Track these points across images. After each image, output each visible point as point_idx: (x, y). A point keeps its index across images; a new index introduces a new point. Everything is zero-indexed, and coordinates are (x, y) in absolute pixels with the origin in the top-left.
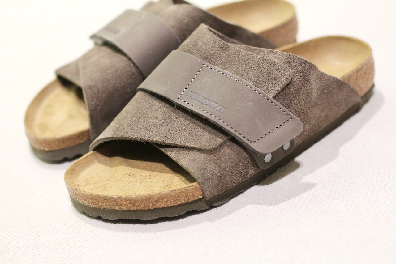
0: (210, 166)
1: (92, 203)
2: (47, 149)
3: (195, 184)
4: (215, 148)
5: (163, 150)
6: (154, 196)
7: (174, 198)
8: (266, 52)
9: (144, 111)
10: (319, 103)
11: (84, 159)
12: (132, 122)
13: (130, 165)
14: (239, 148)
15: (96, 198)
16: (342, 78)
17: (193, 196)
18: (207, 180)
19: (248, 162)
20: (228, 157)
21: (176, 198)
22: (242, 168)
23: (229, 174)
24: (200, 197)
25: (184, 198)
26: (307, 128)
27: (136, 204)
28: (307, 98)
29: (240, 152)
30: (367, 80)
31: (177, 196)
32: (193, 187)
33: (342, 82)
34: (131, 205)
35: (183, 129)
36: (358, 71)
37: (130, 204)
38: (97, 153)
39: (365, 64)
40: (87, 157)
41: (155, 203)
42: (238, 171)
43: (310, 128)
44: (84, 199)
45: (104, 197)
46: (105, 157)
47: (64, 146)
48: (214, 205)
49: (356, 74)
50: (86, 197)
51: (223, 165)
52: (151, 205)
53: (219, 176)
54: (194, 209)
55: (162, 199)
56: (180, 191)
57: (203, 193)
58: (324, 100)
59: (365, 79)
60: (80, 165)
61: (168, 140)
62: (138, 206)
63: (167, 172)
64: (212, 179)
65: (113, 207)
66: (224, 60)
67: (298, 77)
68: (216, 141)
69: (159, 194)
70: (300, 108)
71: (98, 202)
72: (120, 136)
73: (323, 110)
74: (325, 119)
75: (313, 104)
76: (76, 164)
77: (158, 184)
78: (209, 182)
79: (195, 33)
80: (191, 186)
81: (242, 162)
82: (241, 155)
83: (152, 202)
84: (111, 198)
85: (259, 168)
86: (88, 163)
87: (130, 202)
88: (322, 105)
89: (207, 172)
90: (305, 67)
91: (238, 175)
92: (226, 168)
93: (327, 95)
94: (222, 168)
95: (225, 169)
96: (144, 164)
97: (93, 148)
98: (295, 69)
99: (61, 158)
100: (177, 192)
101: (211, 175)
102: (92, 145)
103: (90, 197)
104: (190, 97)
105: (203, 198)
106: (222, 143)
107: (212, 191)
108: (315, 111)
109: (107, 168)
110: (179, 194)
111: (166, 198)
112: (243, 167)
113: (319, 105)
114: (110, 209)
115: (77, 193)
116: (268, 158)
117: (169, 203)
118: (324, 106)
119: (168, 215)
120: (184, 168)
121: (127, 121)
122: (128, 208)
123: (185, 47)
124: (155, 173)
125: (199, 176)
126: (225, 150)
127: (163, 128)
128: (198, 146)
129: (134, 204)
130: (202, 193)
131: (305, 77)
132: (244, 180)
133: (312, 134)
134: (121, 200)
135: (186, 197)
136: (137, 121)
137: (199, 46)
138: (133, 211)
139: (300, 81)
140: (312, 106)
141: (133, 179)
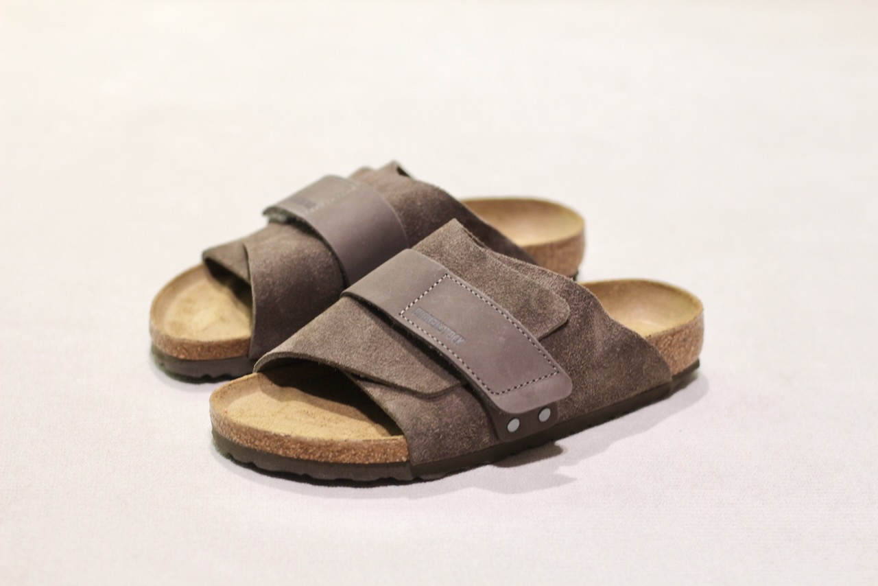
0: (427, 417)
1: (245, 439)
2: (182, 357)
3: (400, 438)
4: (437, 393)
5: (361, 384)
6: (339, 442)
7: (366, 451)
8: (537, 271)
9: (345, 325)
10: (604, 365)
11: (243, 381)
12: (324, 337)
13: (309, 402)
14: (474, 400)
15: (252, 433)
16: (647, 337)
17: (394, 455)
18: (418, 435)
19: (484, 424)
20: (455, 409)
21: (368, 452)
22: (472, 430)
23: (453, 433)
24: (404, 459)
25: (380, 455)
26: (580, 397)
27: (310, 451)
28: (585, 350)
29: (474, 405)
30: (688, 351)
31: (371, 449)
32: (396, 441)
33: (645, 342)
34: (302, 451)
35: (396, 361)
36: (674, 333)
37: (301, 448)
38: (264, 377)
39: (687, 327)
40: (248, 379)
41: (337, 454)
42: (466, 433)
43: (585, 400)
44: (234, 433)
45: (265, 432)
46: (274, 385)
47: (208, 356)
48: (423, 477)
49: (670, 338)
50: (238, 430)
51: (445, 419)
52: (330, 456)
53: (436, 433)
54: (391, 476)
55: (348, 450)
56: (377, 443)
57: (409, 454)
58: (614, 363)
59: (682, 349)
60: (235, 388)
61: (371, 371)
62: (311, 453)
63: (362, 420)
64: (425, 435)
65: (275, 450)
66: (475, 275)
67: (577, 316)
68: (439, 384)
69: (346, 441)
70: (573, 362)
71: (255, 439)
72: (302, 352)
73: (610, 377)
74: (610, 393)
75: (595, 364)
76: (230, 385)
77: (346, 431)
78: (422, 439)
79: (441, 230)
80: (393, 440)
81: (475, 422)
82: (474, 410)
83: (332, 452)
84: (276, 435)
85: (497, 437)
86: (248, 388)
87: (302, 446)
88: (609, 369)
89: (421, 423)
90: (589, 303)
91: (464, 439)
92: (449, 425)
93: (618, 357)
94: (444, 424)
95: (447, 425)
96: (331, 403)
97: (259, 367)
98: (575, 305)
99: (200, 375)
100: (372, 443)
101: (425, 430)
102: (259, 363)
103: (244, 430)
104: (417, 316)
105: (408, 461)
106: (447, 389)
107: (423, 453)
108: (597, 375)
109: (274, 401)
110: (374, 447)
111: (354, 450)
112: (475, 429)
113: (604, 368)
114: (271, 452)
115: (226, 422)
116: (513, 426)
117: (357, 458)
118: (612, 371)
119: (351, 477)
120: (388, 413)
121: (317, 335)
122: (296, 455)
123: (424, 247)
124: (344, 418)
125: (409, 427)
126: (452, 398)
127: (368, 353)
128: (413, 387)
129: (307, 450)
130: (407, 453)
131: (586, 319)
132: (472, 451)
133: (587, 411)
134: (289, 441)
135: (384, 454)
136: (331, 336)
137: (445, 250)
138: (302, 460)
139: (579, 323)
140: (593, 367)
141: (311, 419)
